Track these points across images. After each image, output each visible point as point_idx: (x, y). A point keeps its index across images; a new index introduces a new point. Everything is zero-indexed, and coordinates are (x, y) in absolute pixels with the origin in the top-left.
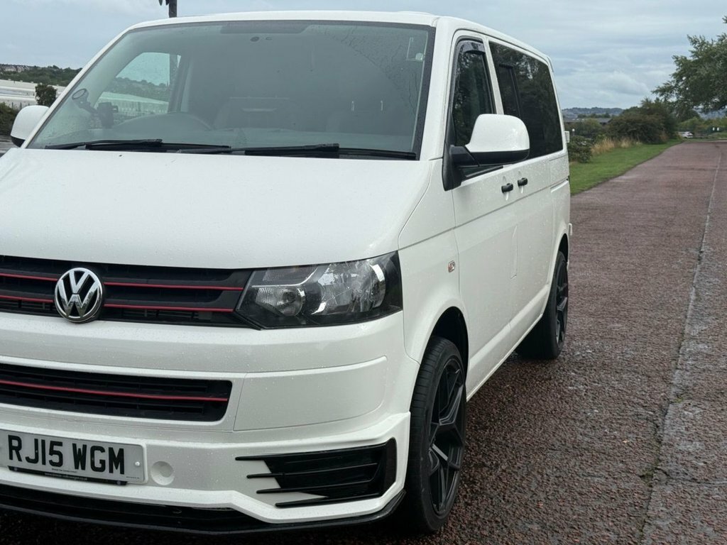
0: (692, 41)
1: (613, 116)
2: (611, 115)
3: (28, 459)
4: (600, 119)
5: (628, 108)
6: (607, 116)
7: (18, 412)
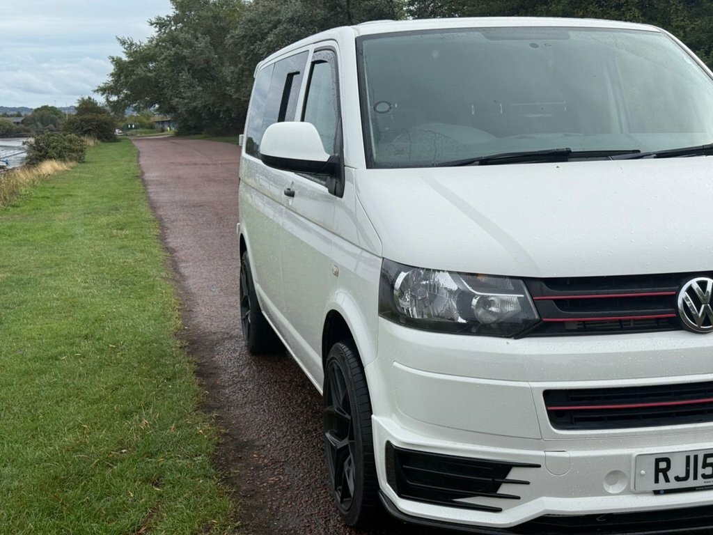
0: (121, 43)
1: (25, 115)
2: (23, 114)
3: (678, 479)
4: (12, 118)
5: (40, 107)
6: (19, 115)
7: (660, 433)
